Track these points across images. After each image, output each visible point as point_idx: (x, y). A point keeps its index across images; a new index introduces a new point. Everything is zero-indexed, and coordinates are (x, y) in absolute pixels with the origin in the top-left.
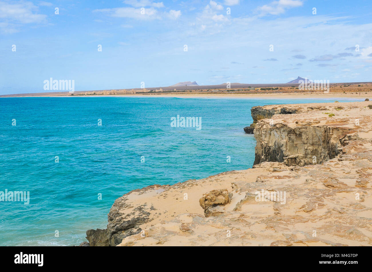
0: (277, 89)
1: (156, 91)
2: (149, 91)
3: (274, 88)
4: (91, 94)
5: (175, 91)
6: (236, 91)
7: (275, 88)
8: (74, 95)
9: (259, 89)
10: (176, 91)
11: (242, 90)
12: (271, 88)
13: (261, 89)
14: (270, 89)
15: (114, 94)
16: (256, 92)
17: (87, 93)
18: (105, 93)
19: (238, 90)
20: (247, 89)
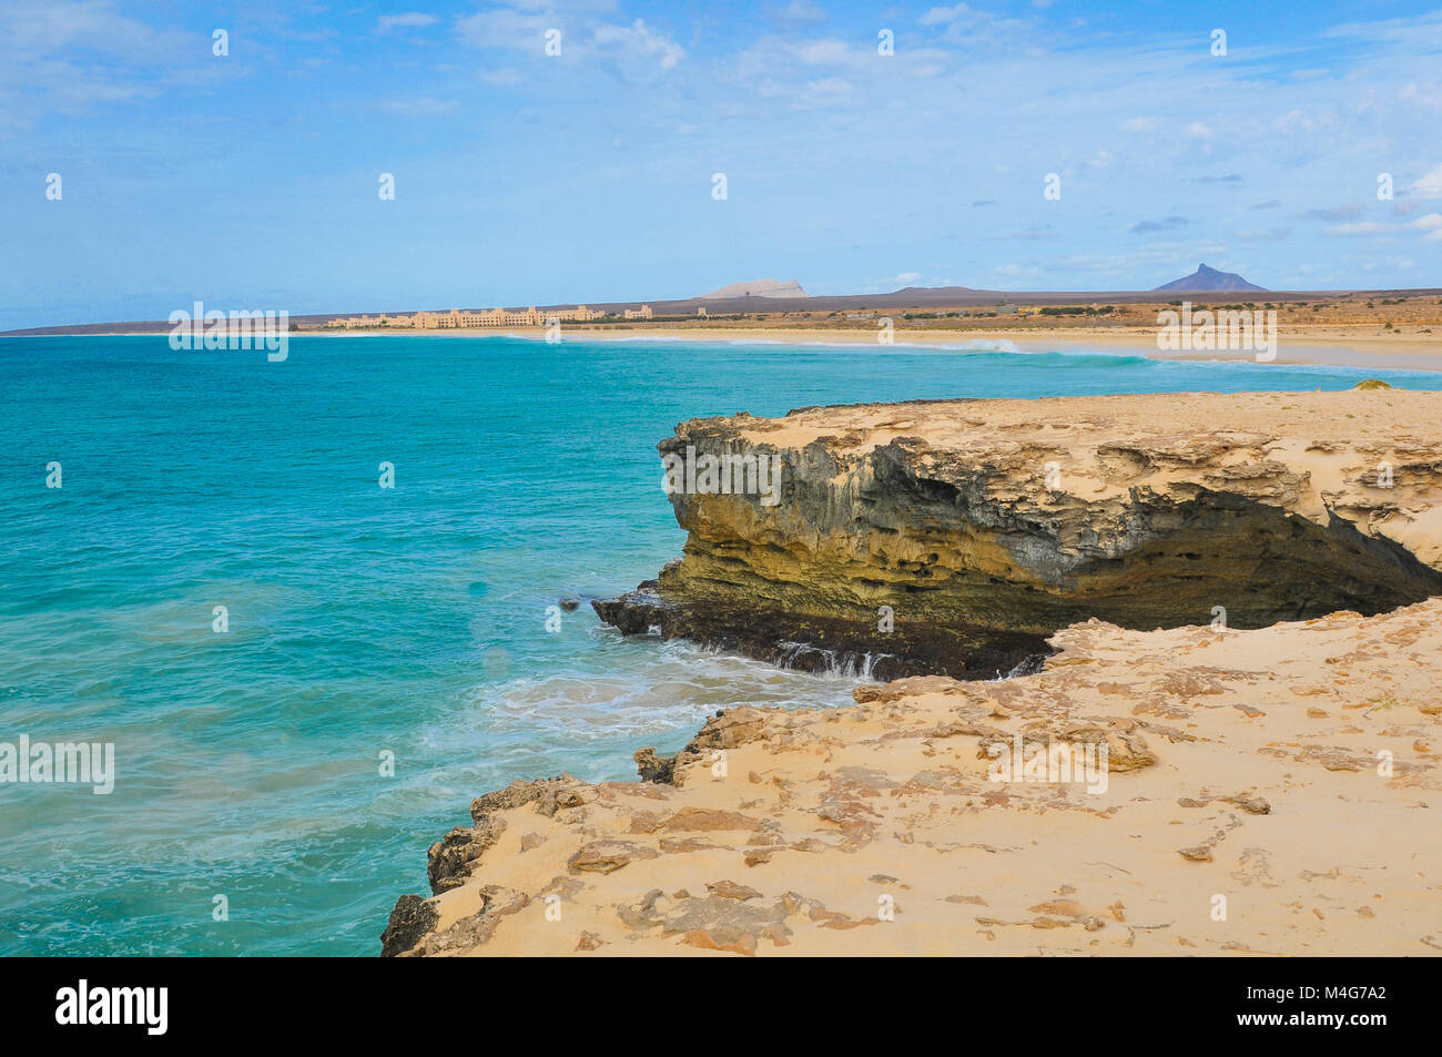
0: (1109, 310)
1: (626, 317)
2: (600, 314)
3: (1095, 306)
4: (367, 327)
5: (699, 318)
6: (942, 316)
7: (1101, 307)
8: (301, 330)
9: (1037, 309)
10: (705, 318)
11: (967, 315)
12: (1084, 306)
13: (1044, 312)
14: (1079, 311)
15: (457, 327)
16: (1023, 322)
17: (353, 320)
18: (418, 324)
19: (950, 315)
20: (986, 309)
